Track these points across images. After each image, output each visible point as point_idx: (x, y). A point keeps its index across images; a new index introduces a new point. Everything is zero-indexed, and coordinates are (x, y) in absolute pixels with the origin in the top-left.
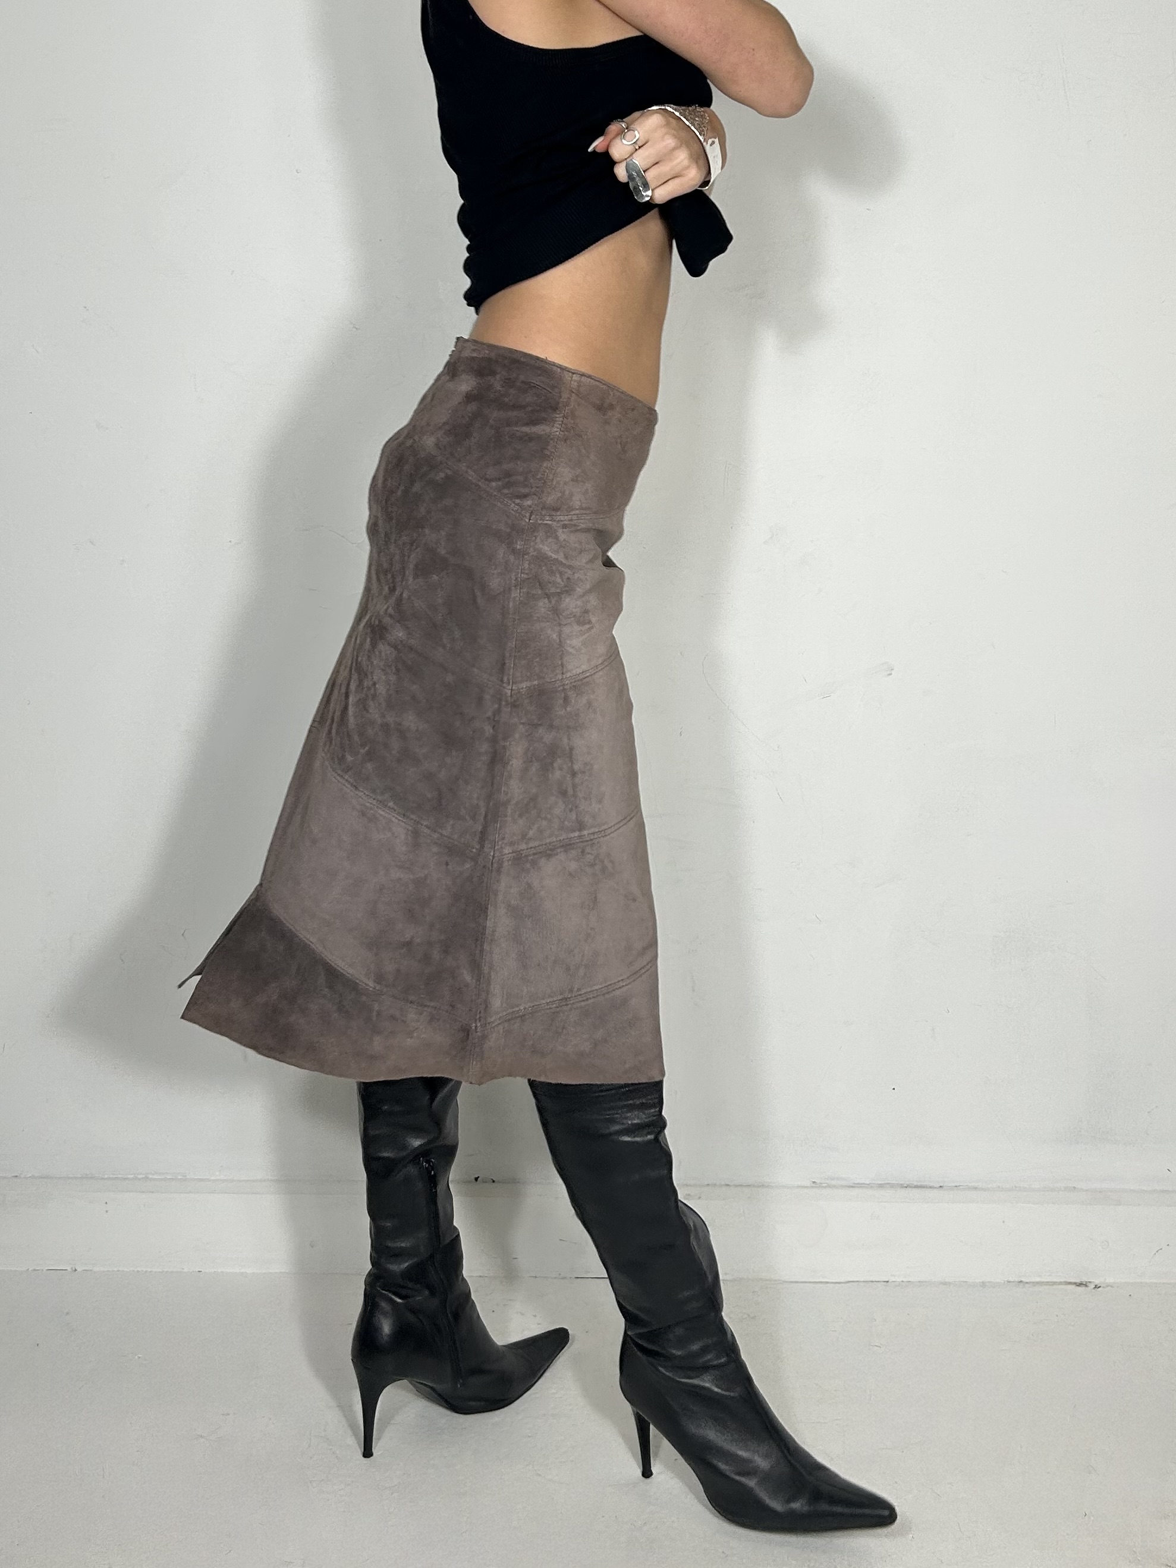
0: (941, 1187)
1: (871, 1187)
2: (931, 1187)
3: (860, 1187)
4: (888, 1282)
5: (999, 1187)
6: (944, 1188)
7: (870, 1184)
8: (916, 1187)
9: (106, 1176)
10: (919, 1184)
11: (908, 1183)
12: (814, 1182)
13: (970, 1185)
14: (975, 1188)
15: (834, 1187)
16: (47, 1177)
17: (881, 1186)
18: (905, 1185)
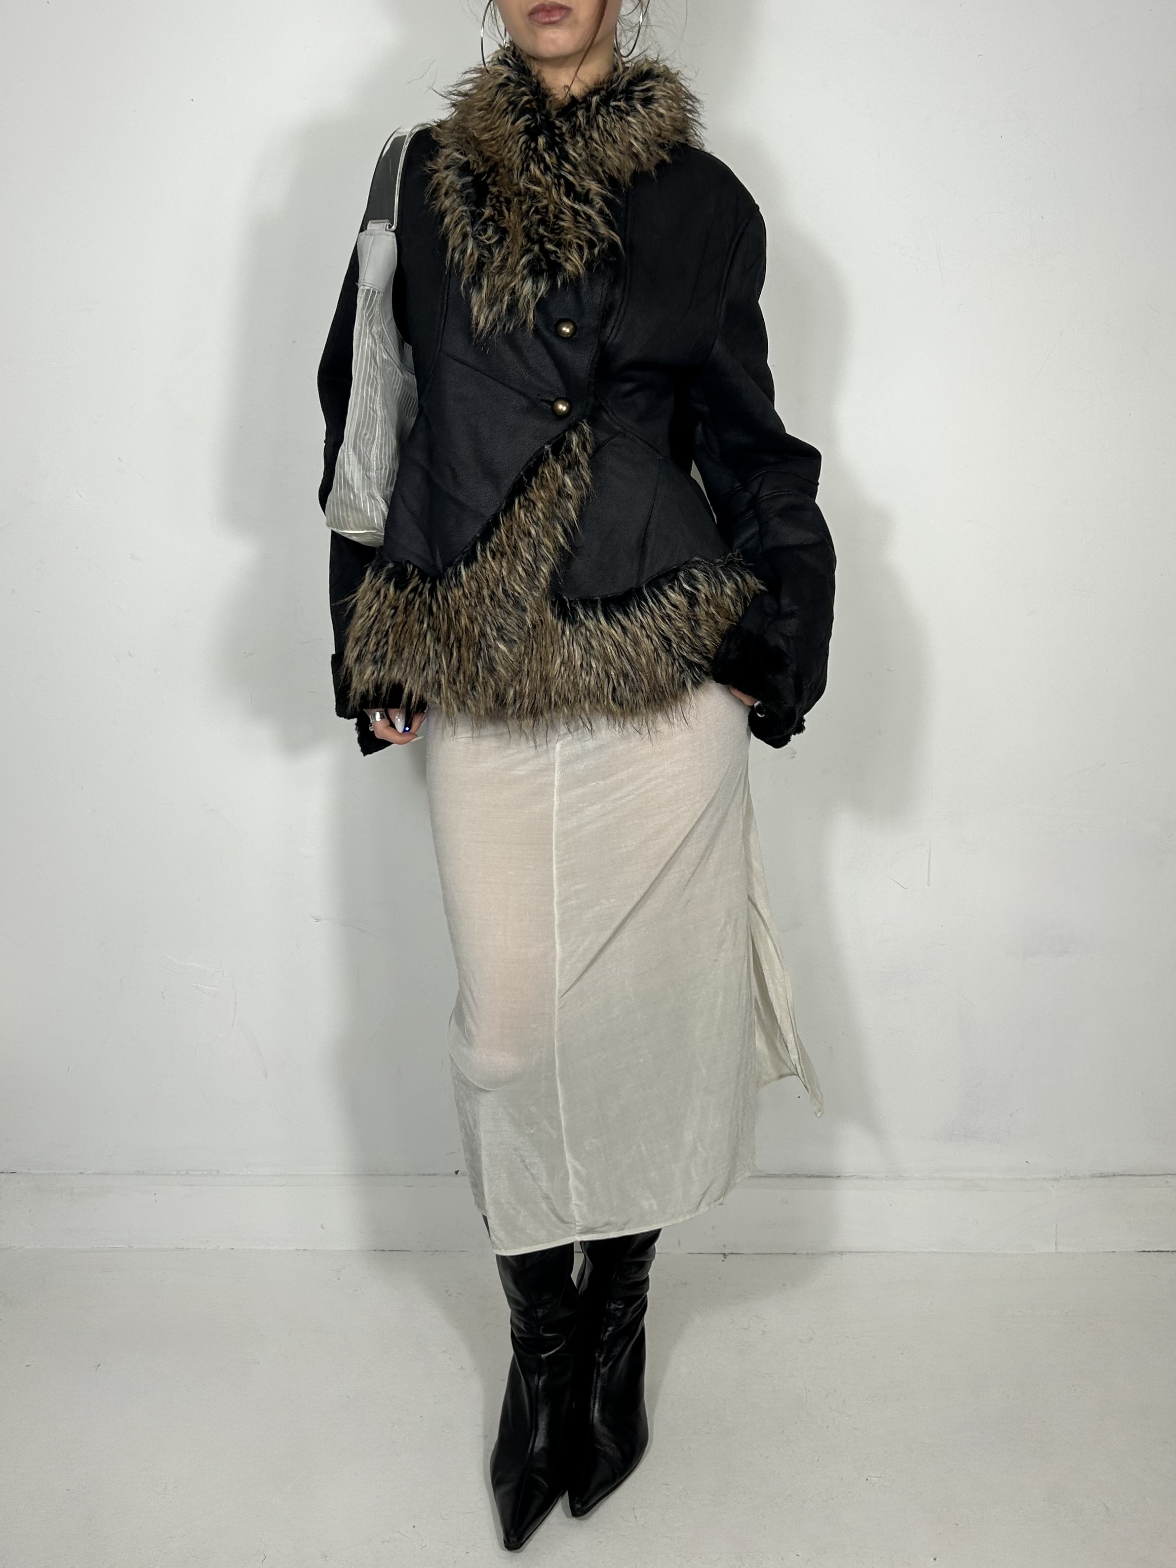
0: (838, 1177)
1: (782, 1177)
2: (830, 1177)
3: (773, 1177)
4: (795, 1254)
5: (886, 1177)
6: (842, 1177)
7: (780, 1174)
8: (818, 1177)
9: (155, 1173)
10: (820, 1174)
11: (811, 1173)
13: (862, 1175)
14: (867, 1178)
16: (106, 1174)
17: (789, 1176)
18: (809, 1176)
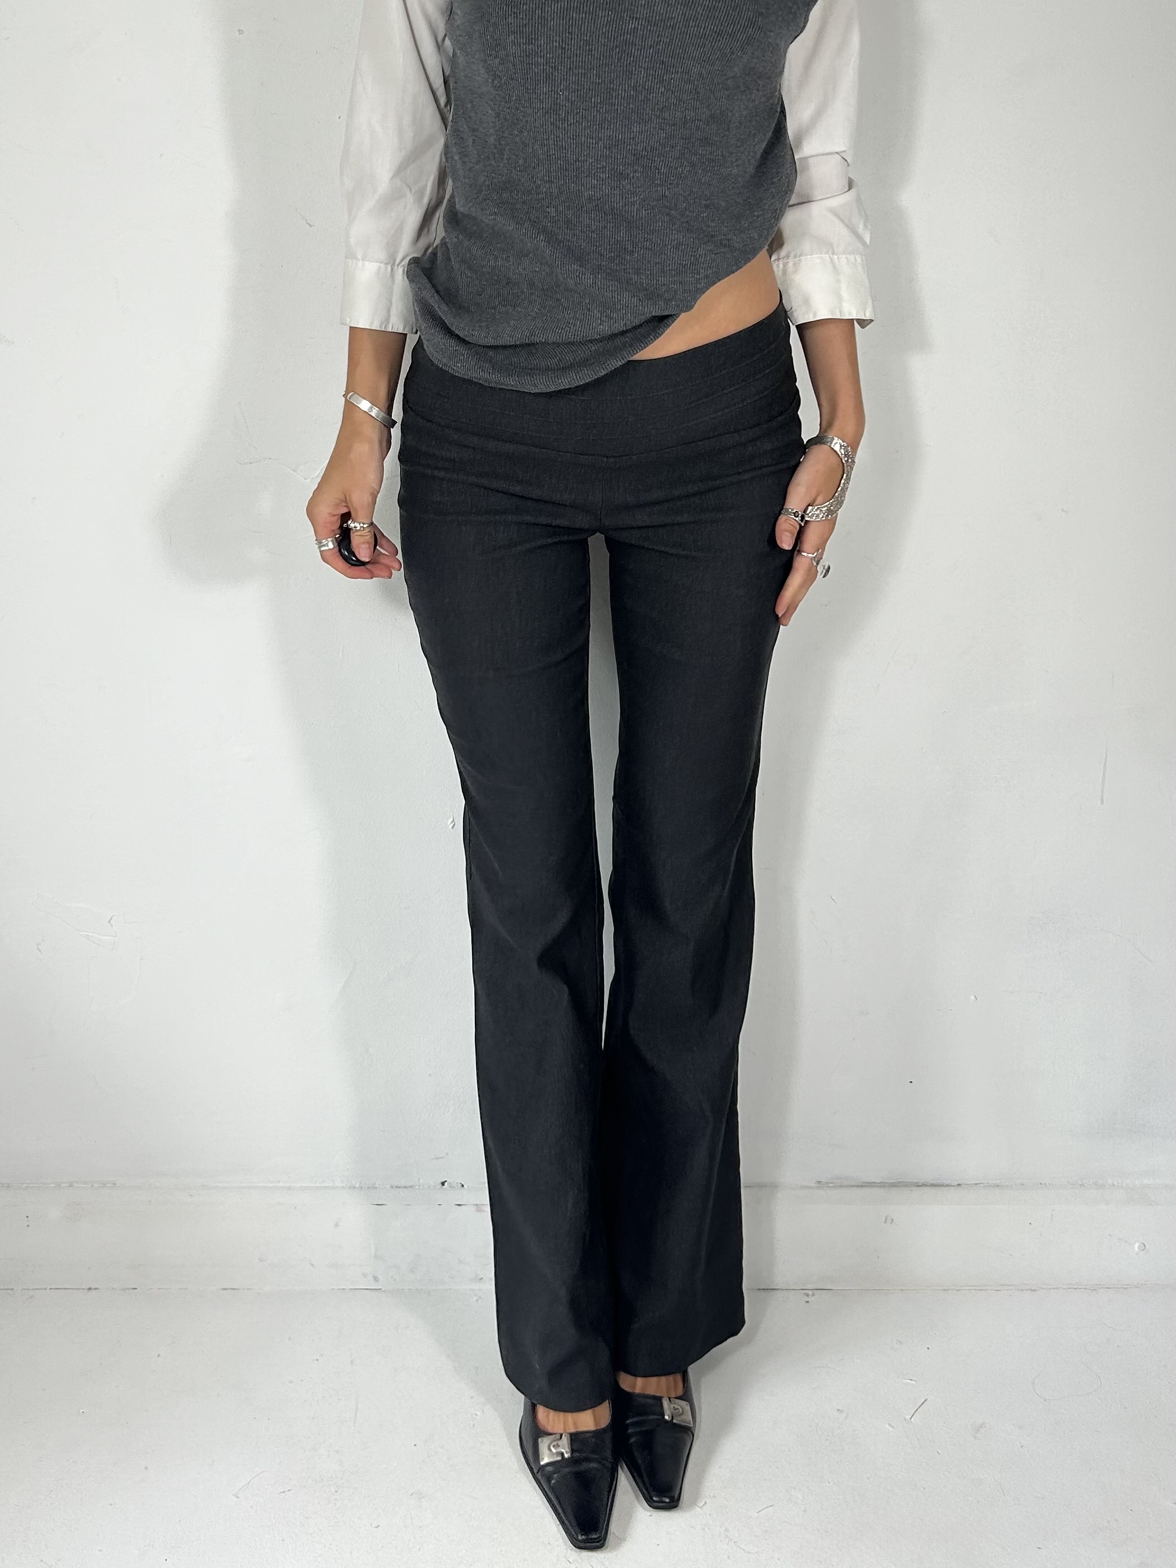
0: (959, 1185)
1: (884, 1186)
2: (947, 1185)
3: (873, 1186)
5: (1023, 1184)
6: (963, 1185)
7: (881, 1183)
8: (933, 1185)
10: (934, 1182)
11: (923, 1181)
12: (819, 1182)
13: (991, 1183)
14: (998, 1186)
15: (841, 1186)
17: (893, 1185)
18: (920, 1184)
